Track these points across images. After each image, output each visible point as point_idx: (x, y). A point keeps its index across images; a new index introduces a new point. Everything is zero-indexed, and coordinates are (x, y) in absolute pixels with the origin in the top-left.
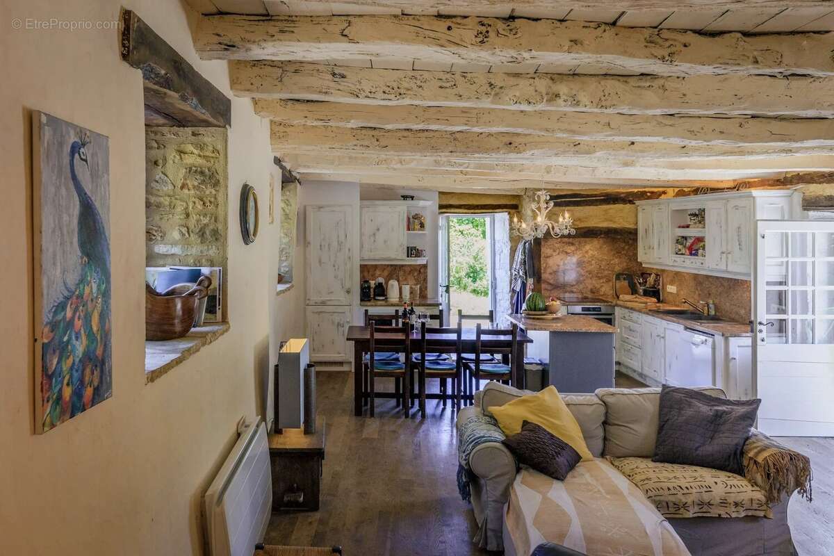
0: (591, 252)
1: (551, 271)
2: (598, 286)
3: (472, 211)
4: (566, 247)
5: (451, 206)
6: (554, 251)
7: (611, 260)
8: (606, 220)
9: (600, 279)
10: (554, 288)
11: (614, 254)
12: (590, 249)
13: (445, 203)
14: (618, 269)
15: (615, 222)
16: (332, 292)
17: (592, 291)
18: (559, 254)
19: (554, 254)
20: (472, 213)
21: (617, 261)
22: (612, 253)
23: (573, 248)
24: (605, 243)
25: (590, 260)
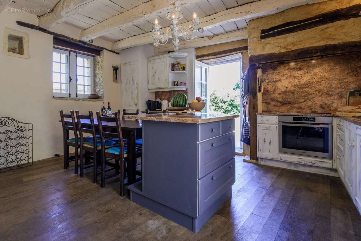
0: (319, 74)
1: (280, 92)
2: (328, 102)
3: (217, 56)
4: (294, 72)
5: (203, 56)
6: (283, 76)
7: (343, 79)
8: (323, 39)
9: (331, 96)
10: (283, 105)
11: (348, 74)
12: (319, 72)
13: (199, 54)
14: (352, 86)
15: (334, 39)
16: (130, 105)
17: (322, 107)
18: (287, 78)
19: (282, 78)
20: (217, 58)
21: (351, 79)
22: (346, 73)
23: (301, 72)
24: (336, 64)
25: (320, 80)
